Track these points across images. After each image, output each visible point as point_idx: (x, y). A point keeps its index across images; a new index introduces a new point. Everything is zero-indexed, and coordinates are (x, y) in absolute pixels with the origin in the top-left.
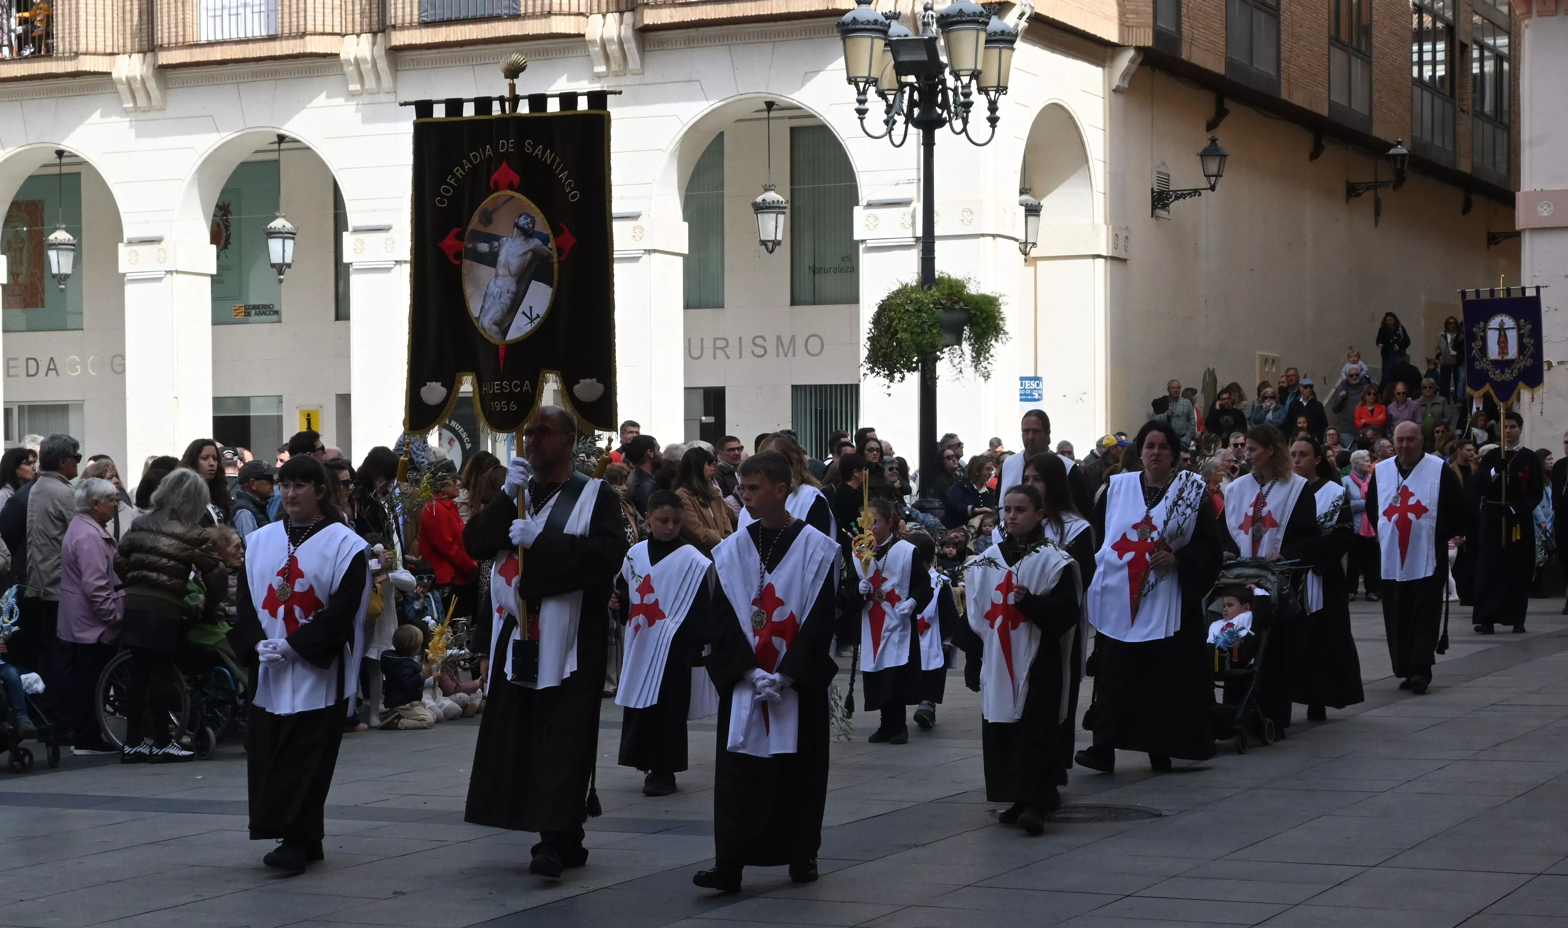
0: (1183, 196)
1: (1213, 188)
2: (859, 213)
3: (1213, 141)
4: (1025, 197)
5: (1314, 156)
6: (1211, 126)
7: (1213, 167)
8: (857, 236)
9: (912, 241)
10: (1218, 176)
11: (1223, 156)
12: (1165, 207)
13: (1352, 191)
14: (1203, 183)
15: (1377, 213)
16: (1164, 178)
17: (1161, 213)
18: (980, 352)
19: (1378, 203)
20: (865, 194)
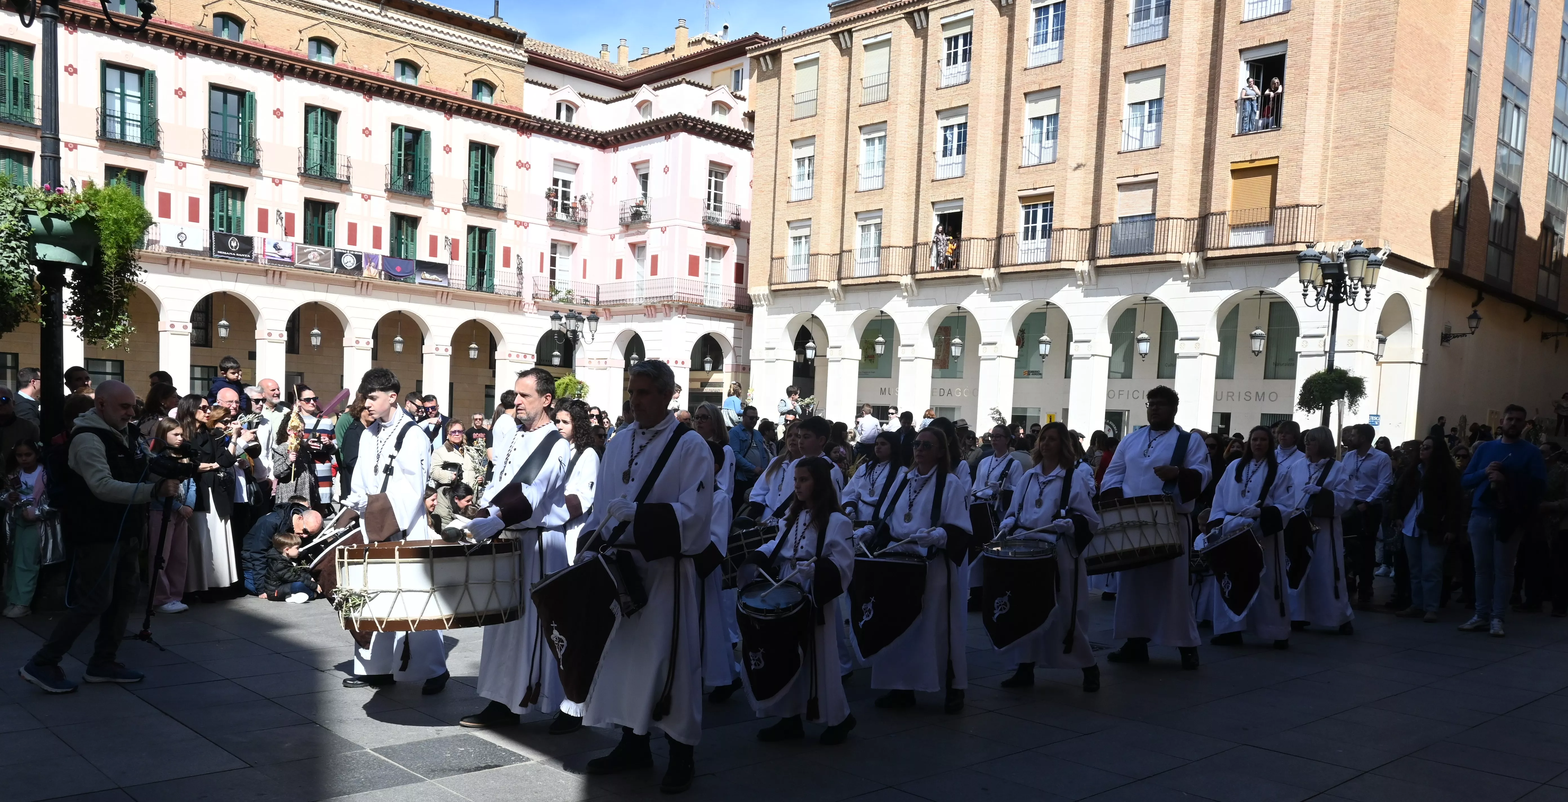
0: (1458, 336)
1: (1473, 333)
2: (1299, 340)
3: (1475, 311)
4: (1380, 335)
5: (1526, 320)
6: (1474, 305)
7: (1474, 324)
8: (1297, 350)
9: (1323, 353)
10: (1476, 327)
11: (1479, 319)
12: (1448, 341)
13: (1545, 336)
14: (1468, 330)
15: (1557, 347)
16: (1448, 329)
17: (1445, 343)
18: (1352, 402)
19: (1557, 343)
20: (1303, 331)
